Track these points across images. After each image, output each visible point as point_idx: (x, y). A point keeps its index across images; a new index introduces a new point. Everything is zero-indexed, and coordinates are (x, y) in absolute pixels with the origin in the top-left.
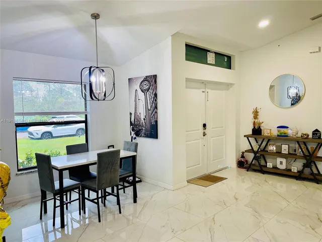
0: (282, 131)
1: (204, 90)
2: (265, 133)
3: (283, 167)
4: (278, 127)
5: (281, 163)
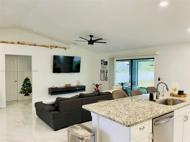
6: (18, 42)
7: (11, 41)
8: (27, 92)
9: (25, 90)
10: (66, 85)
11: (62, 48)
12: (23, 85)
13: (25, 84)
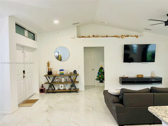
0: (61, 72)
1: (23, 51)
2: (54, 73)
3: (62, 88)
4: (60, 70)
5: (61, 87)
6: (93, 36)
7: (88, 36)
8: (101, 79)
9: (100, 78)
10: (138, 75)
11: (134, 36)
12: (98, 73)
13: (100, 72)
